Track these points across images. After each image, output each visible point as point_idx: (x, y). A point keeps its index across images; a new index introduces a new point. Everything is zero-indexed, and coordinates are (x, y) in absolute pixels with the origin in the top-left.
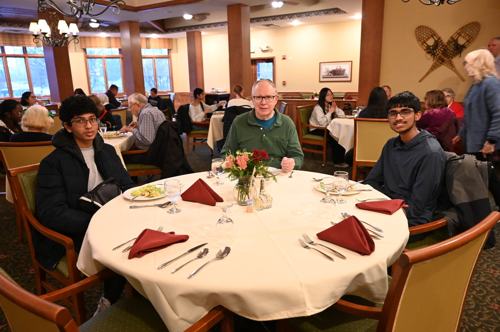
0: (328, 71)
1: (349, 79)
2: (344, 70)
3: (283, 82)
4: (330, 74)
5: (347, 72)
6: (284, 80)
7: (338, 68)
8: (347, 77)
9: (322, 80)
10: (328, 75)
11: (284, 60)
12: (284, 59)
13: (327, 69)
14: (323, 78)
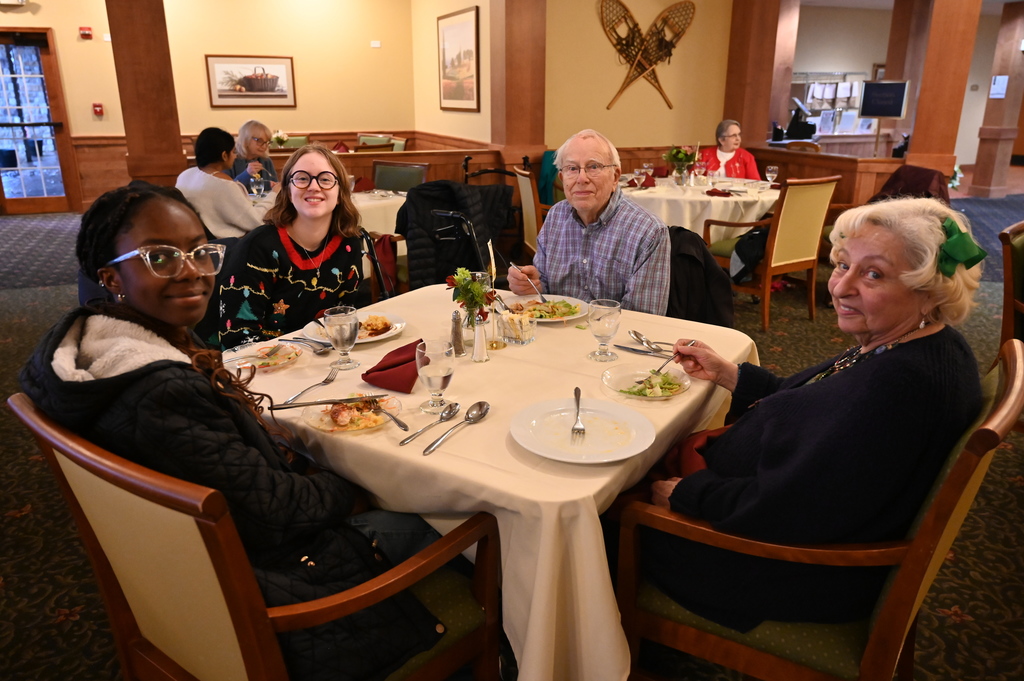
0: (232, 80)
1: (289, 101)
2: (275, 80)
3: (95, 106)
4: (238, 87)
5: (283, 83)
6: (97, 102)
7: (259, 72)
8: (285, 96)
9: (217, 101)
10: (235, 90)
11: (88, 42)
12: (86, 36)
13: (227, 73)
14: (220, 96)
